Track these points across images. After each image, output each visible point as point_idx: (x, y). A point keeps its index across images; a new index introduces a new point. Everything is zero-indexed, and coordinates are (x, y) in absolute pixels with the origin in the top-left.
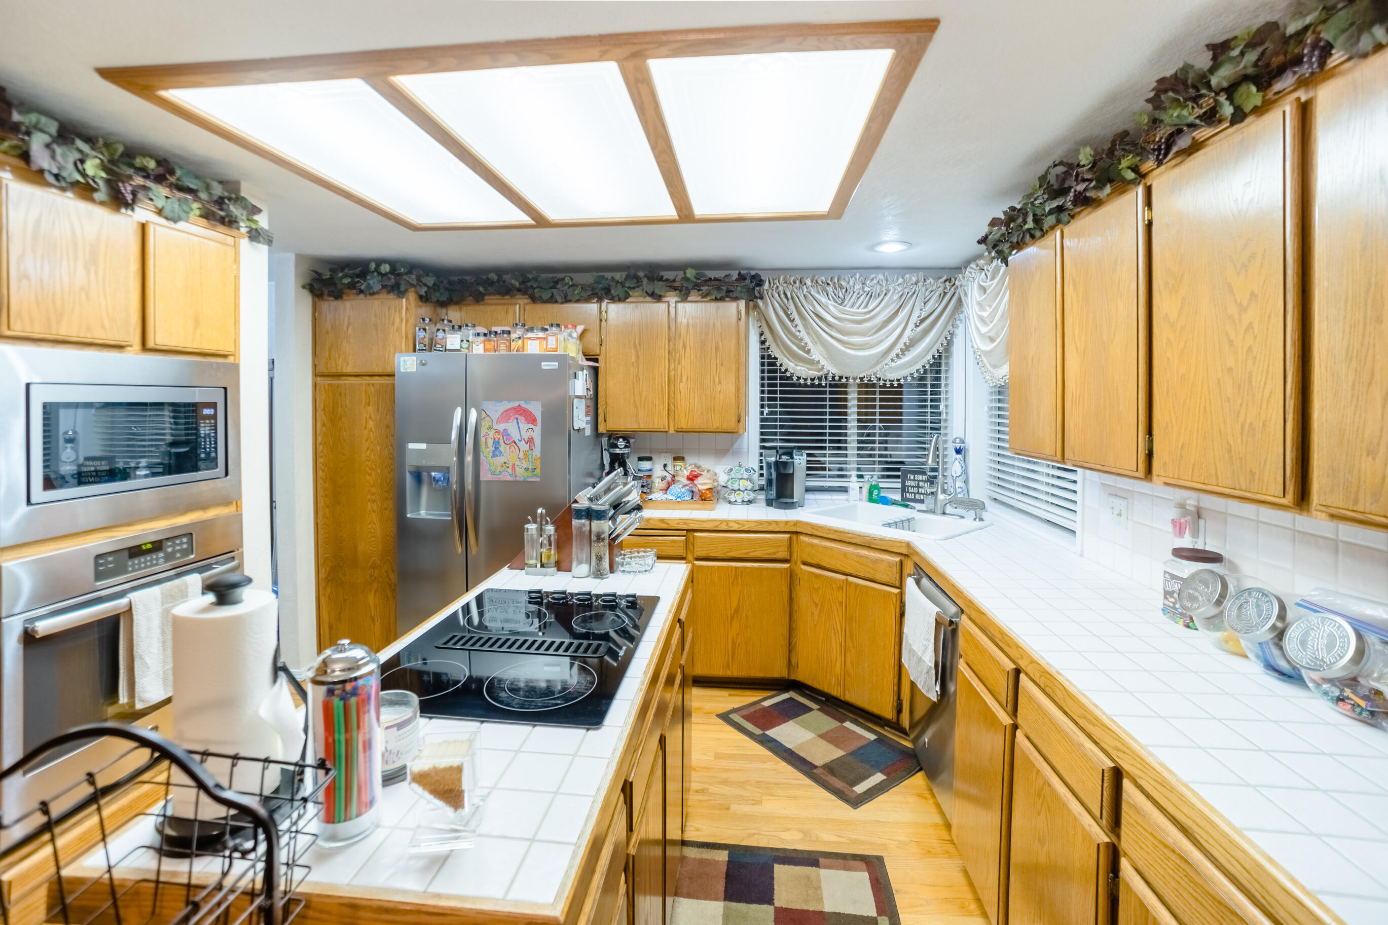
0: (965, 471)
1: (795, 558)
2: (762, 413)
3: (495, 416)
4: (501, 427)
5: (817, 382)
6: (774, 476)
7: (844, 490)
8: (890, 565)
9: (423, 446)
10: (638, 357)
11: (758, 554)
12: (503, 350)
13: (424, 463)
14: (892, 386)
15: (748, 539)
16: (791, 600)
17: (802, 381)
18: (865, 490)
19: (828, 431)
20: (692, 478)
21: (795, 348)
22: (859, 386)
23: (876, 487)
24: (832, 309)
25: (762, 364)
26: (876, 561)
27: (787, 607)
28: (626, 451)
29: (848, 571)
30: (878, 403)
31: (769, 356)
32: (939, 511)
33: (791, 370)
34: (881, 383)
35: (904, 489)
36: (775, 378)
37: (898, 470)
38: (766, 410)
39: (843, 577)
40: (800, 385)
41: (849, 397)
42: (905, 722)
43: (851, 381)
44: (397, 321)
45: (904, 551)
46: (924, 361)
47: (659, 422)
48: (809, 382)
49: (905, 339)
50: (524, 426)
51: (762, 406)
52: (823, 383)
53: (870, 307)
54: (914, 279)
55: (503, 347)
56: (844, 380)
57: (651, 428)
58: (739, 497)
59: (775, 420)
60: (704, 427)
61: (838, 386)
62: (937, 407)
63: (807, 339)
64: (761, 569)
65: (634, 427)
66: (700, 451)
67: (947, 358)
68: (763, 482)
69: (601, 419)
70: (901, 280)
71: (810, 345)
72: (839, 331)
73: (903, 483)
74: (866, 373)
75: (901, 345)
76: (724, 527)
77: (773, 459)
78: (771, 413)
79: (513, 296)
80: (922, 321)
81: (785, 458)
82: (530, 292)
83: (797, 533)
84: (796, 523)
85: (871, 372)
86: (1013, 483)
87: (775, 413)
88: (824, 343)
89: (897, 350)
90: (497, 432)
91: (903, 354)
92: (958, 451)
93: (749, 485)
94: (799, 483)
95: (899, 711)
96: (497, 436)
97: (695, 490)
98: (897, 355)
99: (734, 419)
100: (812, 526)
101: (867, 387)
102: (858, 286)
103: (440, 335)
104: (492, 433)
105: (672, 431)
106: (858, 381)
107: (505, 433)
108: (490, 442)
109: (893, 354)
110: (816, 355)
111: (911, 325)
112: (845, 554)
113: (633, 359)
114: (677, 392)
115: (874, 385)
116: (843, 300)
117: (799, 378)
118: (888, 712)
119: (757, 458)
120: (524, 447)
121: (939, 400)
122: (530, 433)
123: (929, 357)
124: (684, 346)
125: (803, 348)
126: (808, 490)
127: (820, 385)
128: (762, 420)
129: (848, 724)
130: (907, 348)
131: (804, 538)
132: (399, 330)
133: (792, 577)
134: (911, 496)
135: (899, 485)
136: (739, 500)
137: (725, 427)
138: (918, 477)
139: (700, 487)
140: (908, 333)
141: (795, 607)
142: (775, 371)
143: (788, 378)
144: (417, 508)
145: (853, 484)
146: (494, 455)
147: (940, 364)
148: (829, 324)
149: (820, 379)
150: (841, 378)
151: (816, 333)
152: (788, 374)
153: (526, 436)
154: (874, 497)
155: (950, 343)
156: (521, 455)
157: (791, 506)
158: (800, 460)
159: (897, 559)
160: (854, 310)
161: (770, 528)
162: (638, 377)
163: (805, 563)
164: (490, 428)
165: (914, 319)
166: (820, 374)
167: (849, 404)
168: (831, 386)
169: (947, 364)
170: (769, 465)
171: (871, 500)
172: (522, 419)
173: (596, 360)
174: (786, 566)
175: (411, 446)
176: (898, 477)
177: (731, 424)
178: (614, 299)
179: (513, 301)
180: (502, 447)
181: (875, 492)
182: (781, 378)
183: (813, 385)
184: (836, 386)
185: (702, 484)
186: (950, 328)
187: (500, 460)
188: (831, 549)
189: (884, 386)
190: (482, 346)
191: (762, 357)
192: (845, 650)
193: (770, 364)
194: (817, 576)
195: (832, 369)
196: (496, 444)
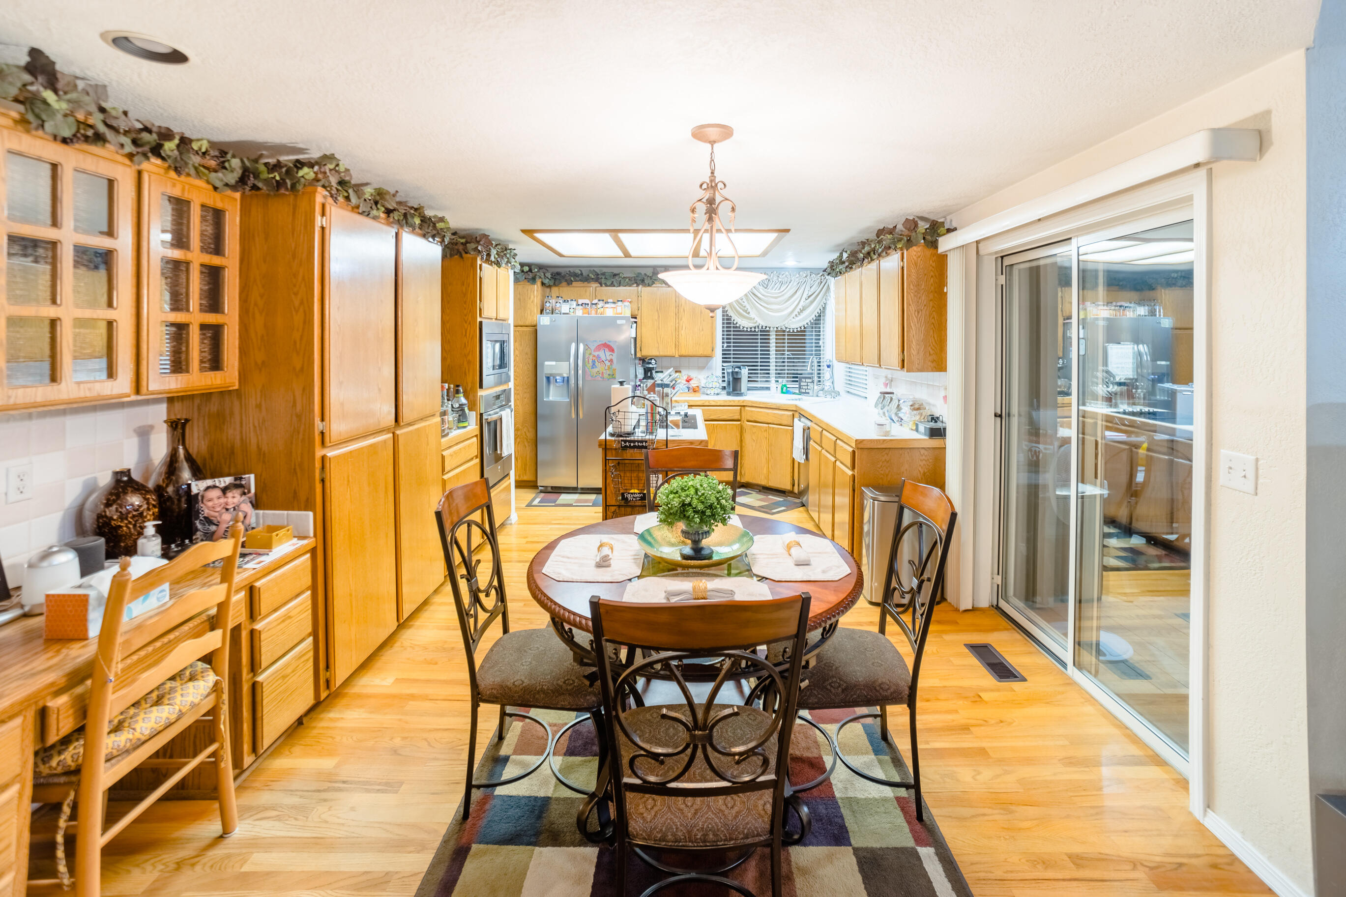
0: (832, 377)
1: (743, 419)
2: (723, 347)
3: (593, 348)
4: (596, 354)
5: (753, 329)
6: (731, 379)
7: (768, 388)
8: (788, 416)
9: (554, 363)
10: (659, 316)
11: (725, 417)
12: (593, 314)
13: (554, 372)
14: (793, 331)
15: (720, 410)
16: (741, 441)
17: (745, 329)
18: (779, 389)
19: (759, 356)
20: (688, 381)
21: (741, 311)
22: (776, 331)
23: (785, 385)
24: (761, 290)
25: (723, 319)
26: (783, 415)
27: (739, 444)
28: (655, 366)
29: (769, 422)
30: (786, 341)
31: (727, 315)
32: (815, 395)
33: (739, 323)
34: (788, 330)
35: (800, 388)
36: (730, 327)
37: (797, 377)
38: (725, 345)
39: (767, 425)
40: (743, 331)
41: (771, 337)
42: (796, 491)
43: (772, 329)
44: (532, 297)
45: (794, 409)
46: (811, 318)
47: (671, 351)
48: (749, 330)
49: (800, 307)
50: (608, 353)
51: (723, 343)
52: (757, 330)
53: (782, 289)
54: (805, 275)
55: (593, 312)
56: (768, 329)
57: (666, 354)
58: (712, 392)
59: (730, 350)
60: (694, 354)
61: (765, 333)
62: (818, 343)
63: (748, 307)
64: (726, 424)
65: (657, 354)
66: (689, 367)
67: (824, 316)
68: (725, 384)
69: (638, 350)
70: (798, 275)
71: (749, 310)
72: (765, 302)
73: (800, 384)
74: (781, 325)
75: (798, 310)
76: (707, 404)
77: (731, 370)
78: (727, 347)
79: (589, 282)
80: (809, 297)
81: (737, 370)
82: (600, 281)
83: (744, 406)
84: (743, 401)
85: (782, 324)
86: (860, 383)
87: (730, 346)
88: (756, 308)
89: (796, 312)
90: (594, 356)
91: (799, 314)
92: (828, 366)
93: (718, 385)
94: (744, 384)
95: (793, 485)
96: (594, 358)
97: (690, 386)
98: (796, 315)
99: (711, 349)
100: (752, 402)
101: (780, 333)
102: (775, 278)
103: (558, 305)
104: (591, 357)
105: (677, 356)
106: (775, 329)
107: (598, 356)
108: (590, 361)
109: (794, 315)
110: (752, 315)
111: (803, 299)
112: (768, 414)
113: (657, 318)
114: (680, 336)
115: (784, 331)
116: (767, 285)
117: (744, 327)
118: (788, 487)
119: (721, 371)
120: (608, 363)
121: (819, 339)
122: (611, 357)
123: (813, 316)
124: (684, 311)
125: (746, 311)
126: (749, 389)
127: (755, 331)
128: (723, 350)
129: (770, 497)
130: (802, 311)
131: (747, 408)
132: (533, 302)
133: (742, 430)
134: (804, 391)
135: (798, 386)
136: (713, 393)
137: (706, 353)
138: (808, 380)
139: (693, 385)
140: (802, 303)
141: (744, 444)
142: (730, 323)
143: (736, 327)
144: (548, 396)
145: (773, 384)
146: (592, 368)
147: (819, 320)
148: (759, 299)
149: (755, 328)
150: (766, 327)
151: (753, 303)
152: (738, 325)
153: (609, 358)
154: (784, 391)
155: (824, 308)
156: (606, 368)
157: (740, 394)
158: (745, 372)
159: (791, 413)
160: (773, 291)
161: (730, 404)
162: (659, 328)
163: (748, 421)
164: (590, 354)
165: (805, 296)
166: (754, 325)
167: (771, 341)
168: (761, 331)
169: (824, 320)
170: (728, 373)
171: (782, 392)
172: (607, 350)
173: (636, 318)
174: (739, 423)
175: (547, 363)
176: (797, 381)
177: (708, 353)
178: (645, 285)
179: (589, 285)
180: (597, 363)
181: (785, 388)
182: (734, 327)
183: (751, 331)
184: (764, 331)
185: (693, 384)
186: (824, 300)
187: (596, 370)
188: (761, 412)
189: (789, 332)
190: (581, 311)
191: (723, 316)
192: (768, 461)
193: (727, 319)
194: (754, 426)
195: (762, 323)
196: (594, 362)
